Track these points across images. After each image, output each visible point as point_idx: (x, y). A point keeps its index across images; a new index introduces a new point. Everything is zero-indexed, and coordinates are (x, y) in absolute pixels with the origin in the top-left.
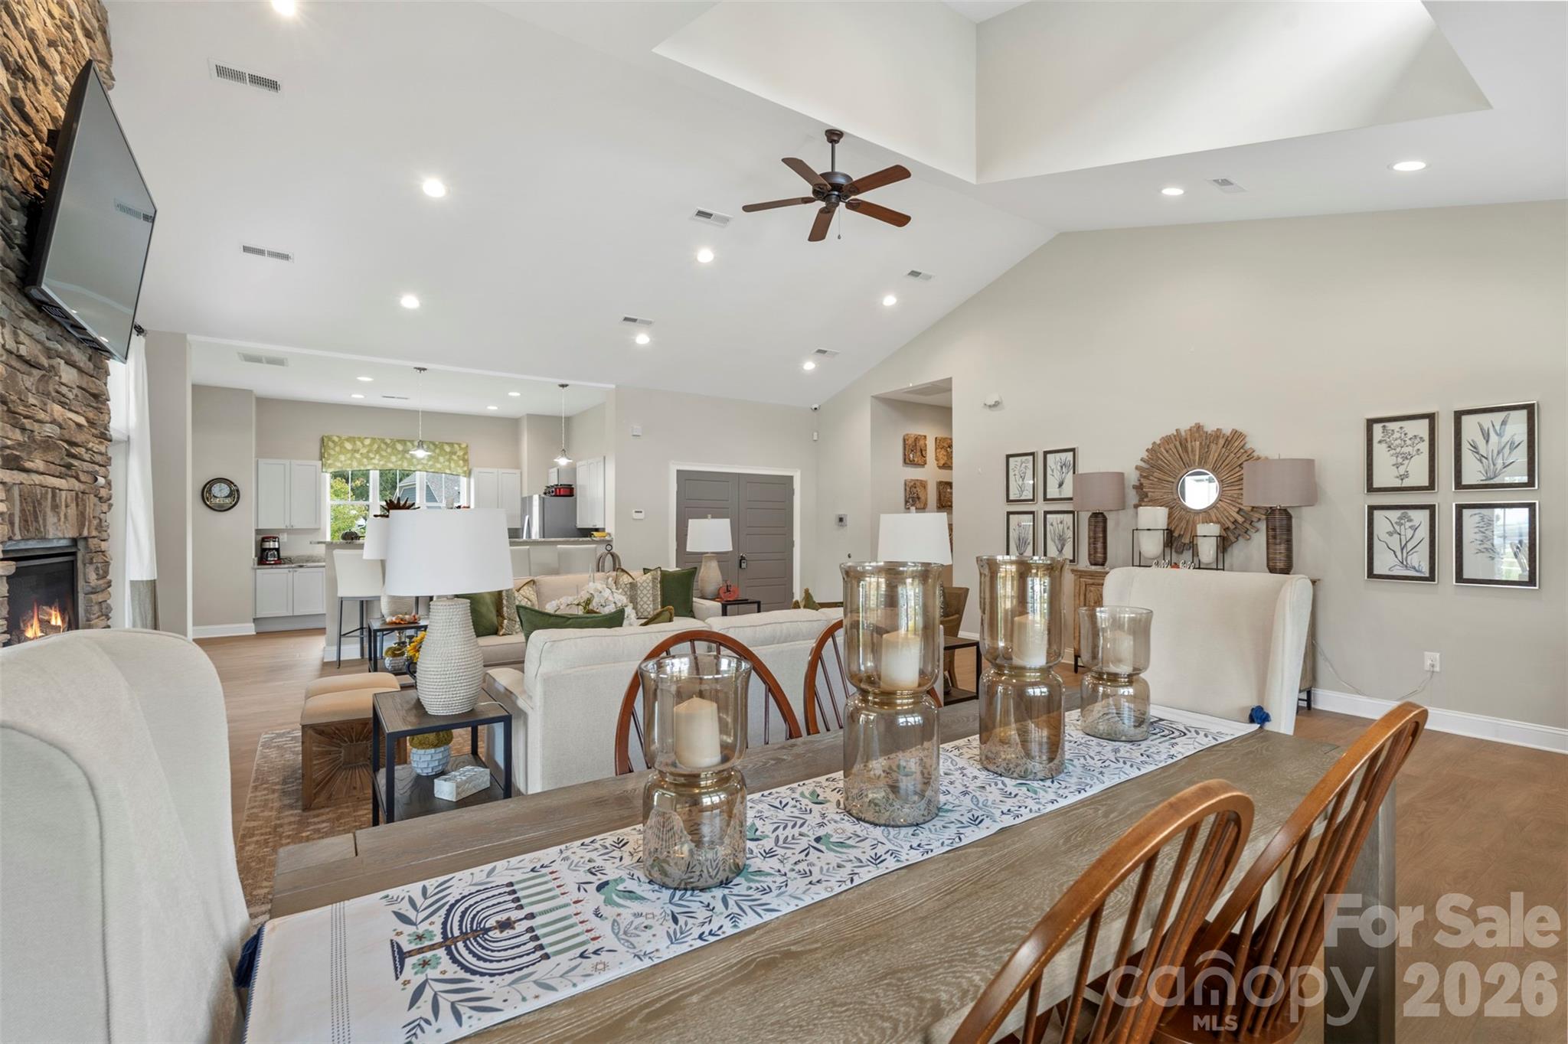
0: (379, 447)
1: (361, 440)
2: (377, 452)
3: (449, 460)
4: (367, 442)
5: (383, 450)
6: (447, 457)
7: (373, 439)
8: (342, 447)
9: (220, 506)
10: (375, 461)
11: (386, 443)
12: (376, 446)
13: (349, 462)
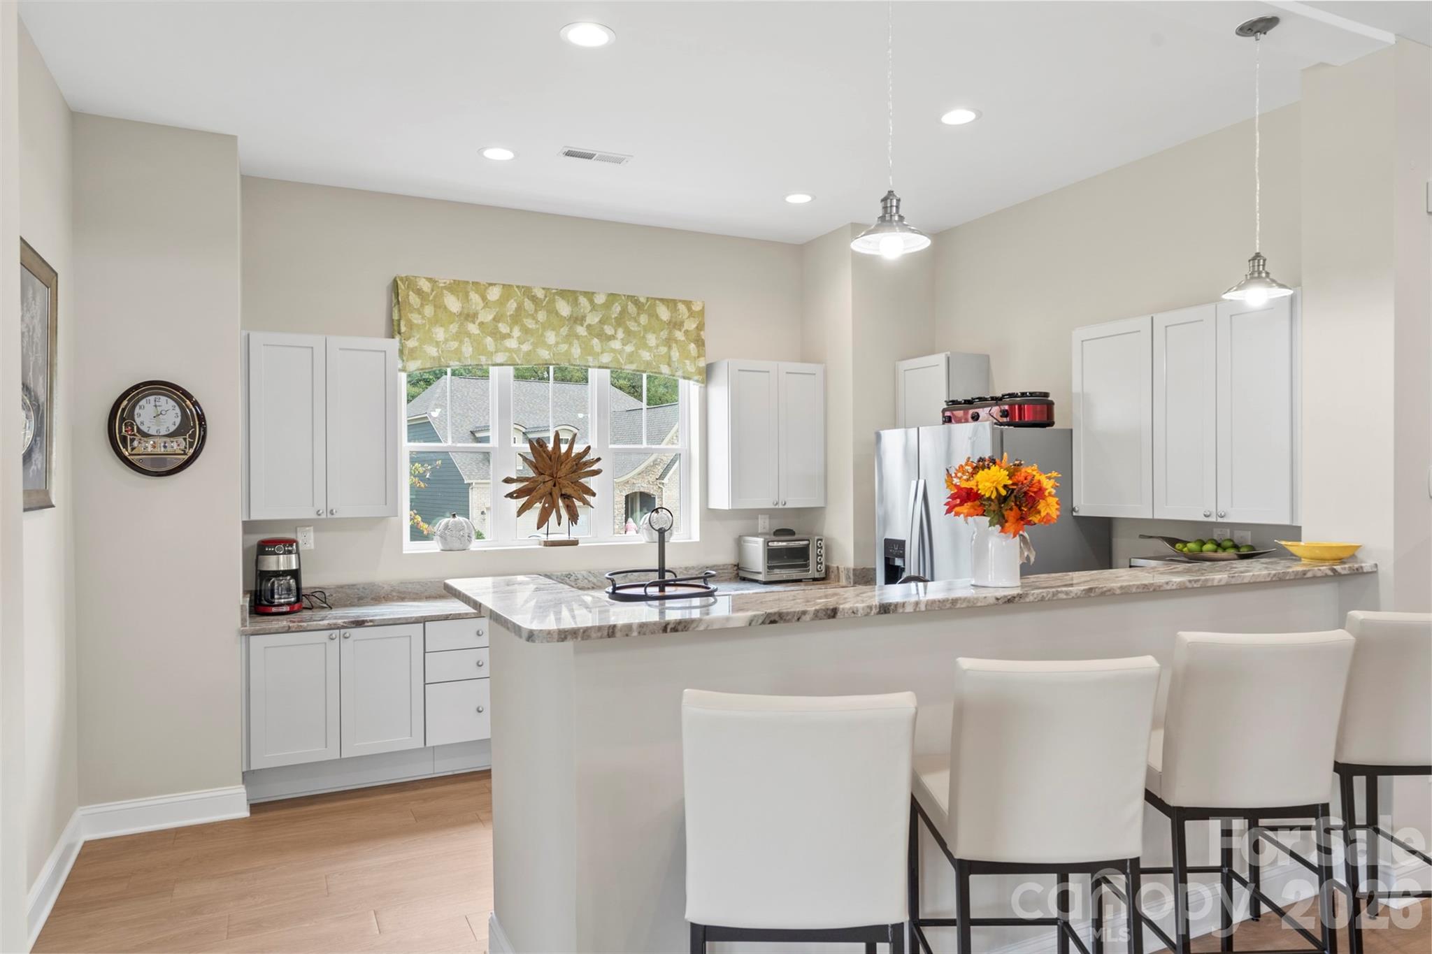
0: (520, 308)
1: (481, 289)
2: (516, 319)
3: (669, 342)
4: (494, 294)
5: (528, 316)
6: (664, 334)
7: (506, 287)
8: (440, 306)
9: (157, 458)
10: (512, 344)
11: (534, 299)
12: (512, 305)
13: (454, 345)
